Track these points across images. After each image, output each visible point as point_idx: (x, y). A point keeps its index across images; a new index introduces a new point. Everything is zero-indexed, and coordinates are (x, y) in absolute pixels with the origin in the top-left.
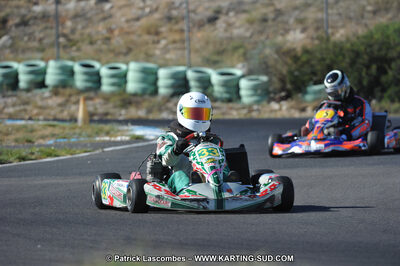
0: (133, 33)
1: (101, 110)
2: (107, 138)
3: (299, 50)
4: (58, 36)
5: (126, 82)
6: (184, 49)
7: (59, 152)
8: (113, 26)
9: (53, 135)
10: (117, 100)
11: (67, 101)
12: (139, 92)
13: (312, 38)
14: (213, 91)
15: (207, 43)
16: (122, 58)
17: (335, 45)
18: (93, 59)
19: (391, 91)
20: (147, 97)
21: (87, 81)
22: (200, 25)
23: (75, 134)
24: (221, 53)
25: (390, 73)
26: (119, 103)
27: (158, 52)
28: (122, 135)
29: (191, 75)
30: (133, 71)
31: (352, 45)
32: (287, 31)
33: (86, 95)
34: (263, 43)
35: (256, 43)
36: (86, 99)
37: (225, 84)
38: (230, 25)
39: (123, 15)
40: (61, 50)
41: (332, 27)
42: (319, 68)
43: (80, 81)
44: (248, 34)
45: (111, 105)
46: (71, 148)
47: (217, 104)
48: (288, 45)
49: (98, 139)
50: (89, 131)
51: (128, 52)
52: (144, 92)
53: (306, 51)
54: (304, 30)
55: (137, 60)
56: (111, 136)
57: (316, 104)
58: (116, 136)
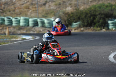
0: (22, 8)
1: (13, 31)
2: (15, 39)
3: (70, 12)
5: (20, 23)
6: (36, 13)
8: (16, 7)
11: (3, 28)
12: (24, 25)
13: (74, 9)
14: (45, 25)
15: (43, 11)
16: (18, 16)
17: (80, 11)
18: (10, 16)
19: (97, 24)
20: (26, 27)
21: (8, 22)
22: (41, 6)
23: (5, 38)
24: (47, 14)
25: (97, 19)
26: (18, 29)
27: (29, 14)
28: (19, 38)
29: (39, 20)
30: (22, 19)
31: (85, 11)
32: (66, 7)
33: (8, 26)
34: (59, 11)
35: (57, 11)
36: (8, 28)
37: (49, 23)
39: (19, 3)
40: (1, 14)
41: (80, 6)
42: (76, 18)
43: (6, 23)
44: (55, 8)
45: (15, 29)
46: (4, 42)
47: (47, 29)
48: (67, 11)
49: (12, 39)
50: (10, 37)
51: (20, 14)
52: (25, 25)
53: (72, 13)
54: (71, 7)
55: (23, 16)
56: (16, 39)
57: (75, 28)
58: (17, 38)
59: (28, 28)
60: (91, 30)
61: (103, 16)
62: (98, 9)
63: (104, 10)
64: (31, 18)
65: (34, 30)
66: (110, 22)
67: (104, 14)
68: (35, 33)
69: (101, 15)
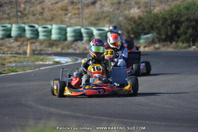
0: (55, 10)
1: (39, 48)
2: (41, 63)
3: (136, 16)
4: (17, 12)
5: (51, 34)
6: (79, 17)
7: (18, 70)
8: (45, 7)
9: (15, 61)
10: (46, 44)
11: (22, 44)
12: (58, 39)
13: (143, 12)
15: (91, 14)
16: (49, 22)
17: (154, 15)
18: (35, 23)
19: (182, 37)
20: (62, 42)
21: (31, 34)
22: (88, 6)
23: (25, 61)
24: (97, 20)
25: (182, 29)
26: (48, 45)
27: (67, 19)
28: (49, 61)
29: (83, 30)
30: (54, 28)
31: (163, 15)
32: (130, 8)
33: (31, 41)
34: (119, 14)
35: (115, 14)
36: (31, 43)
37: (100, 35)
38: (102, 6)
39: (49, 1)
40: (19, 19)
41: (153, 6)
42: (146, 26)
43: (28, 34)
44: (111, 10)
45: (43, 46)
46: (23, 68)
48: (131, 15)
49: (37, 63)
50: (33, 59)
51: (52, 20)
53: (140, 18)
54: (139, 8)
55: (56, 24)
56: (43, 62)
57: (145, 44)
58: (46, 62)
59: (66, 43)
60: (173, 47)
61: (194, 23)
62: (184, 12)
63: (194, 13)
64: (70, 26)
65: (76, 48)
67: (194, 20)
68: (77, 52)
69: (189, 22)
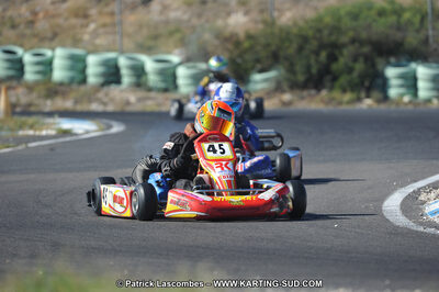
0: (59, 15)
1: (24, 100)
2: (31, 132)
3: (242, 35)
5: (51, 70)
6: (115, 33)
8: (38, 9)
10: (42, 90)
12: (66, 81)
13: (256, 22)
14: (147, 80)
15: (141, 26)
16: (47, 43)
17: (281, 29)
18: (15, 44)
19: (343, 80)
20: (74, 86)
21: (9, 68)
22: (133, 8)
25: (342, 61)
26: (43, 93)
27: (86, 37)
28: (47, 129)
29: (123, 62)
30: (59, 57)
31: (300, 29)
32: (229, 14)
33: (8, 84)
34: (202, 27)
35: (194, 28)
36: (8, 89)
37: (161, 73)
41: (279, 10)
42: (263, 54)
43: (1, 69)
44: (186, 17)
45: (34, 95)
47: (153, 94)
48: (227, 33)
49: (21, 133)
50: (12, 124)
51: (53, 38)
52: (72, 81)
53: (249, 37)
54: (246, 13)
55: (63, 45)
56: (35, 130)
58: (41, 130)
59: (83, 88)
60: (322, 101)
61: (366, 49)
62: (347, 22)
63: (369, 26)
64: (95, 51)
65: (105, 100)
66: (391, 72)
67: (370, 42)
68: (110, 108)
69: (357, 45)
